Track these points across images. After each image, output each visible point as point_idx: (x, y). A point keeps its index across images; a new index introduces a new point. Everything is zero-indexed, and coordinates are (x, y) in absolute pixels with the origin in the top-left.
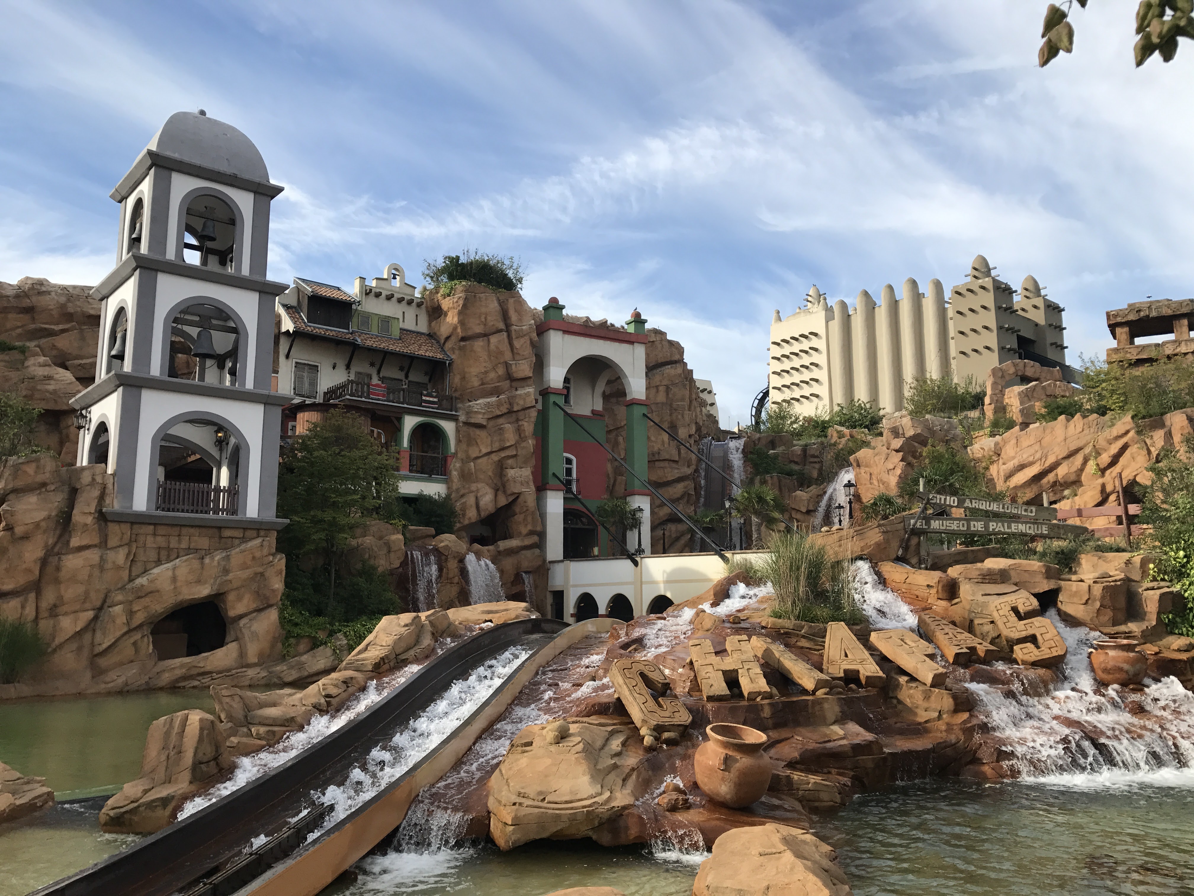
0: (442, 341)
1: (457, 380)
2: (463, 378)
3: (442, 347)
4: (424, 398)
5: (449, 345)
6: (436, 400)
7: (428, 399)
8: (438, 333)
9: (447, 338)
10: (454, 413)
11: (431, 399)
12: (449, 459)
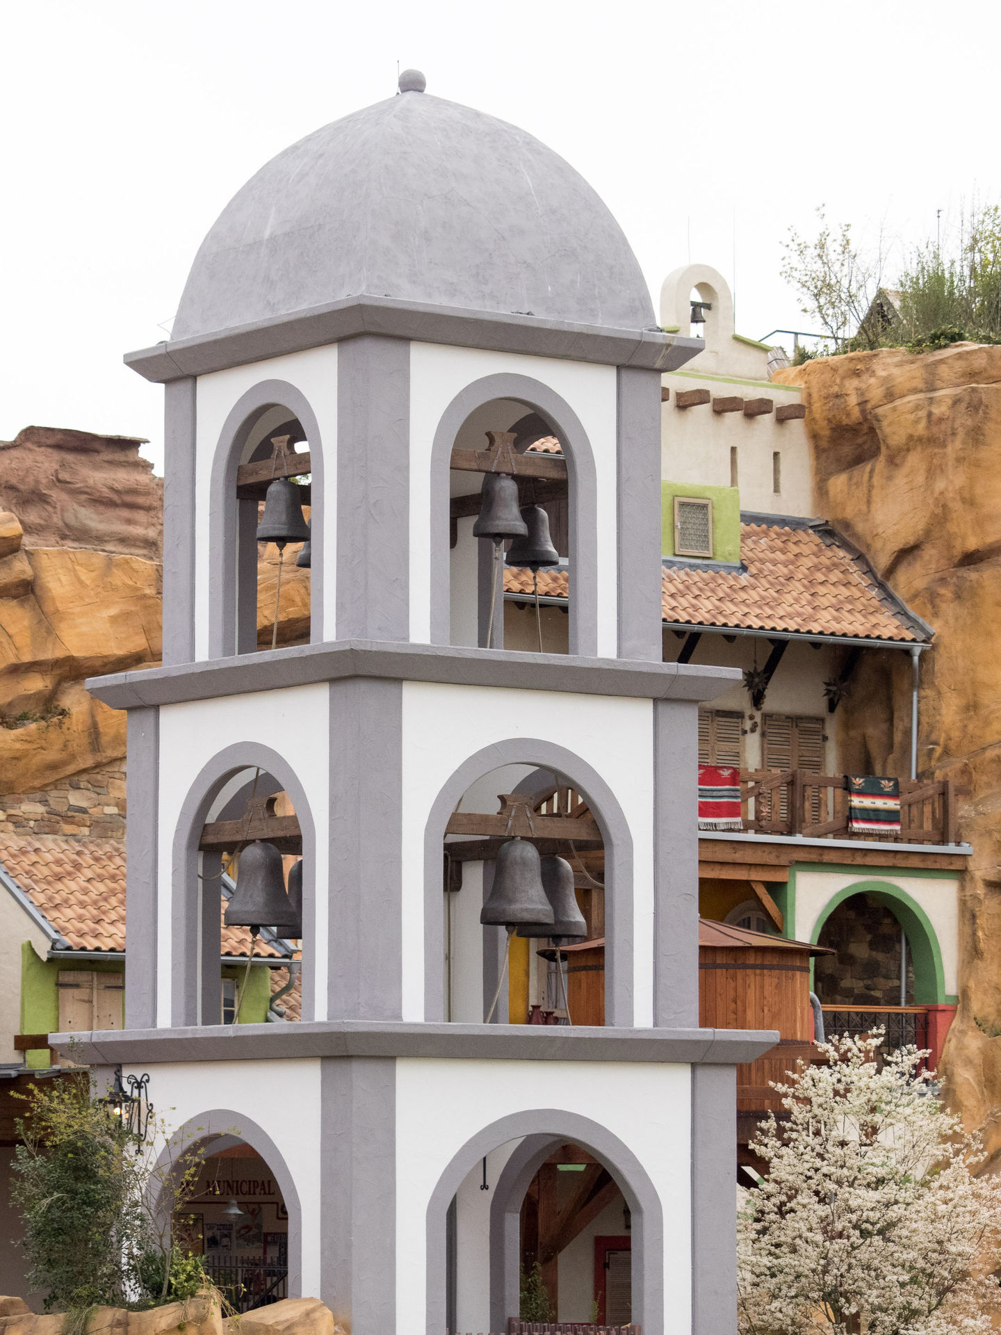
0: (882, 561)
1: (949, 713)
2: (972, 707)
3: (882, 582)
4: (856, 802)
5: (910, 580)
6: (892, 804)
7: (868, 802)
8: (860, 527)
9: (906, 553)
10: (951, 848)
11: (879, 803)
12: (940, 1018)
